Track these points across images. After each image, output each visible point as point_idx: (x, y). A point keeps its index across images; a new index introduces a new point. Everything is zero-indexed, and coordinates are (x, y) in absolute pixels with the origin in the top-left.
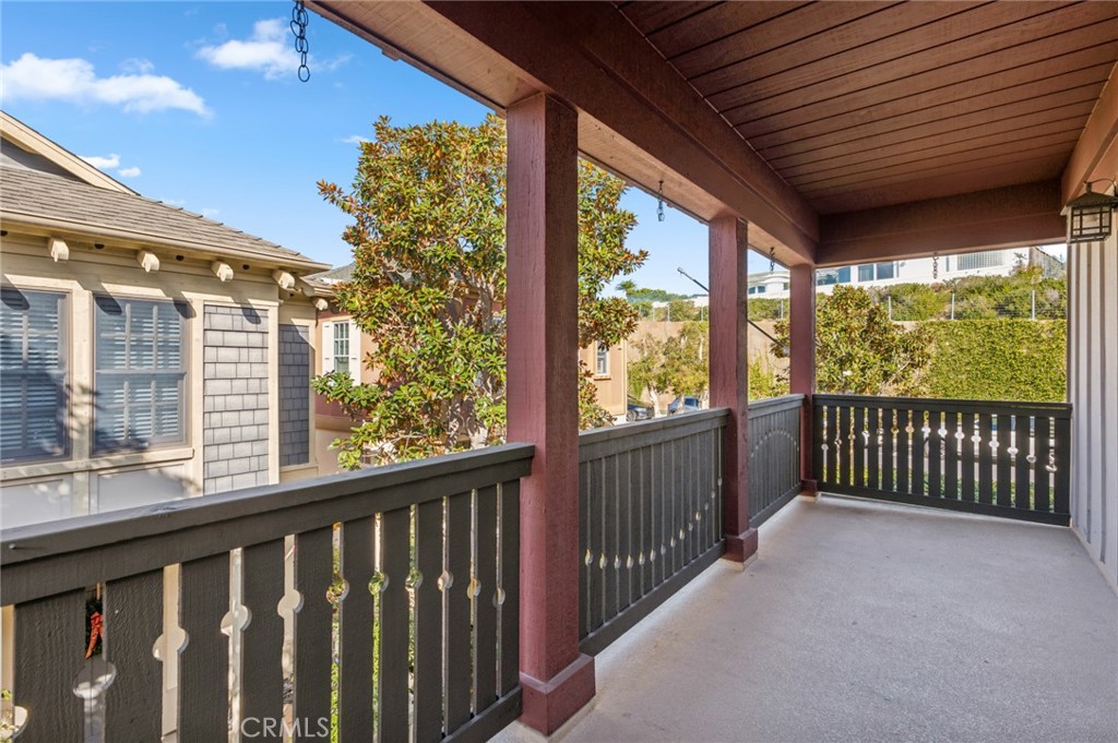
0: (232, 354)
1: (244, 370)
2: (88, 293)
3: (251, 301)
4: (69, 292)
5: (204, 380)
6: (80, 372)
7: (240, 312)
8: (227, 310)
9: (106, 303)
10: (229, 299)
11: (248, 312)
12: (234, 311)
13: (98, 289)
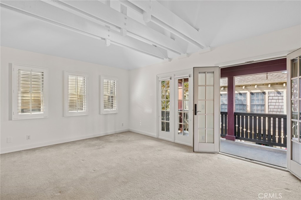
0: (275, 101)
1: (277, 104)
2: (249, 92)
3: (279, 90)
4: (246, 93)
5: (268, 106)
6: (248, 104)
7: (276, 92)
8: (274, 93)
9: (252, 94)
10: (274, 90)
11: (278, 92)
12: (275, 93)
13: (250, 92)
